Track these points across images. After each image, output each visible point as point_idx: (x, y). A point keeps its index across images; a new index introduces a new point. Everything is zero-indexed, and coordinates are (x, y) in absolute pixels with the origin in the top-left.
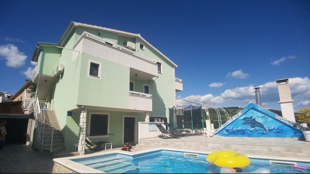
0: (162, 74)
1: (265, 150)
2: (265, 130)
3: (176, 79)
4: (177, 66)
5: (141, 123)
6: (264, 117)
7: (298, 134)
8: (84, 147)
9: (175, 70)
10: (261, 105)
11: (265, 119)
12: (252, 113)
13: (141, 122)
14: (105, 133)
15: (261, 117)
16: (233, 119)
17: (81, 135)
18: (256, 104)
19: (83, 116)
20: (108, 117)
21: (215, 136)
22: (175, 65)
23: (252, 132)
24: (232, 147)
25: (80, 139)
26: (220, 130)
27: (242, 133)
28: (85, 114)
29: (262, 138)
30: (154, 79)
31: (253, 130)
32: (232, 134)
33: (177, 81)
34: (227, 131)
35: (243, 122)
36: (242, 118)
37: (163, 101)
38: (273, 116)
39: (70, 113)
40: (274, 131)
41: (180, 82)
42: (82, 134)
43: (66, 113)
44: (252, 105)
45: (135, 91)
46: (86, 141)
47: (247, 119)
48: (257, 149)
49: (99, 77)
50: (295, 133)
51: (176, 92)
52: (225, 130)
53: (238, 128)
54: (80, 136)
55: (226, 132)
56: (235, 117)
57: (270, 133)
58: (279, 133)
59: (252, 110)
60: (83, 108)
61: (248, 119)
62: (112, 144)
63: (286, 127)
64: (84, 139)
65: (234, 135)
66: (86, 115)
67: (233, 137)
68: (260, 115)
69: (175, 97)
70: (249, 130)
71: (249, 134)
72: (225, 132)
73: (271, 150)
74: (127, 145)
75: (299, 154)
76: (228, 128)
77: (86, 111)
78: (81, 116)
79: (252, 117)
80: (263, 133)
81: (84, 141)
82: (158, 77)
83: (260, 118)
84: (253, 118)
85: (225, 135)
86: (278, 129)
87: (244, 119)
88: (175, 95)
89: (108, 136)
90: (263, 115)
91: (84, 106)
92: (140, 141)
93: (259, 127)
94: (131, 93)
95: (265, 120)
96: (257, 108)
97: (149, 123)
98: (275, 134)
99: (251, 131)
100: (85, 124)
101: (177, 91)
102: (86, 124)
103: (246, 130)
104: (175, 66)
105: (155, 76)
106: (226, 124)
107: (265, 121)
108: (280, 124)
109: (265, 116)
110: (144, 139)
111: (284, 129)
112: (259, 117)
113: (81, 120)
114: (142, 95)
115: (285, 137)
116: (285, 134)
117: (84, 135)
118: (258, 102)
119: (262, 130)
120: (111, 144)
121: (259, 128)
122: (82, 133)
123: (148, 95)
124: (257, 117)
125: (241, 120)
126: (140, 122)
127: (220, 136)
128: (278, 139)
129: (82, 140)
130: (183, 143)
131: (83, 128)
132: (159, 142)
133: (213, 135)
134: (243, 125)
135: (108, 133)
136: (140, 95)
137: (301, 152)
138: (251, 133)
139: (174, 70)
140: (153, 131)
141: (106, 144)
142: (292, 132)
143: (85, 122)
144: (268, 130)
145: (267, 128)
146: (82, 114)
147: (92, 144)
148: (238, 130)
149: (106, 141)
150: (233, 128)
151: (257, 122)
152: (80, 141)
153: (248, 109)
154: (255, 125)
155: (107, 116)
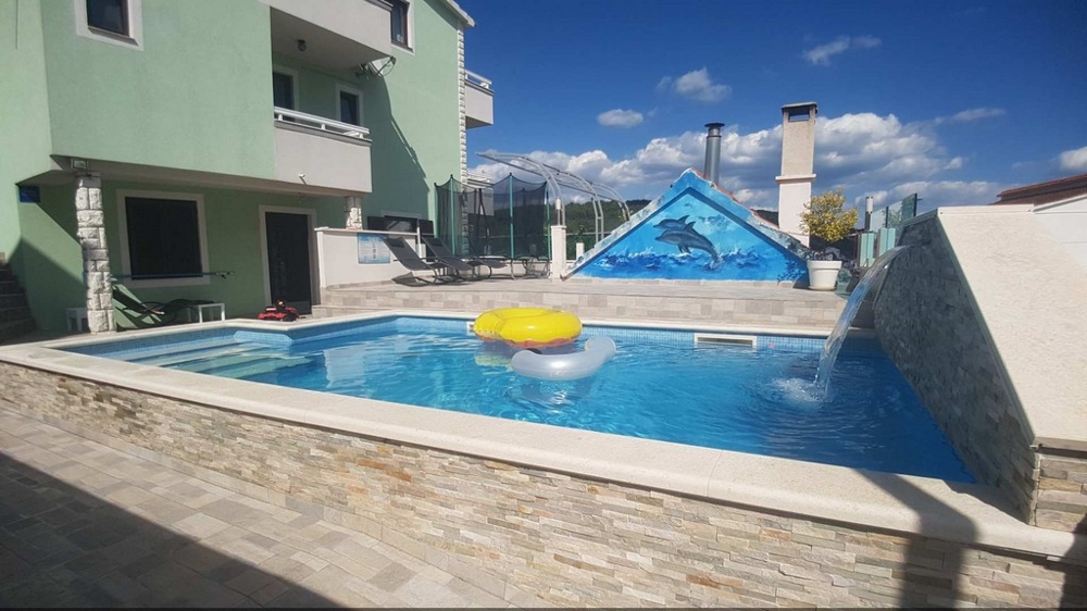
0: (411, 50)
1: (696, 308)
2: (715, 257)
3: (469, 77)
4: (471, 22)
5: (324, 232)
6: (719, 217)
7: (797, 271)
8: (110, 316)
9: (464, 36)
10: (717, 182)
11: (719, 225)
12: (687, 205)
13: (326, 228)
14: (195, 270)
15: (709, 218)
16: (630, 224)
17: (91, 273)
18: (704, 177)
19: (87, 201)
20: (196, 212)
21: (574, 277)
22: (465, 15)
23: (680, 264)
24: (609, 304)
25: (88, 288)
26: (591, 257)
27: (652, 267)
28: (94, 191)
29: (703, 281)
30: (377, 64)
31: (683, 258)
32: (621, 270)
33: (471, 83)
34: (612, 260)
35: (659, 232)
36: (657, 220)
37: (416, 159)
38: (742, 218)
39: (29, 191)
40: (738, 261)
41: (483, 90)
42: (96, 270)
43: (14, 193)
44: (689, 180)
45: (302, 110)
46: (117, 295)
47: (670, 225)
48: (675, 306)
49: (133, 41)
50: (791, 267)
51: (467, 128)
52: (607, 257)
53: (643, 253)
54: (89, 278)
55: (607, 265)
56: (638, 216)
57: (728, 268)
58: (749, 266)
59: (688, 195)
60: (82, 170)
61: (674, 225)
62: (223, 308)
63: (771, 249)
64: (108, 289)
65: (629, 272)
66: (98, 198)
67: (626, 280)
68: (709, 211)
69: (464, 147)
70: (672, 258)
71: (671, 270)
72: (605, 265)
73: (710, 308)
74: (278, 306)
75: (774, 318)
76: (613, 252)
77: (99, 181)
78: (80, 202)
79: (686, 217)
80: (708, 268)
81: (106, 297)
82: (393, 59)
83: (707, 223)
84: (687, 222)
85: (603, 274)
86: (749, 255)
87: (663, 224)
88: (464, 140)
89: (205, 280)
90: (715, 213)
91: (86, 160)
92: (329, 293)
93: (699, 247)
94: (280, 118)
95: (718, 228)
96: (701, 191)
97: (359, 234)
98: (739, 271)
99: (677, 262)
100: (102, 231)
101: (471, 123)
102: (106, 233)
103: (665, 256)
104: (464, 22)
105: (381, 55)
106: (609, 240)
107: (719, 232)
108: (757, 241)
109: (722, 215)
110: (342, 286)
111: (765, 256)
112: (704, 219)
113: (80, 215)
114: (327, 127)
115: (763, 279)
116: (764, 271)
117: (106, 274)
118: (710, 172)
119: (707, 259)
120: (220, 307)
121: (700, 252)
122: (95, 265)
123: (356, 131)
124: (700, 218)
125: (655, 226)
126: (321, 228)
127: (590, 278)
128: (746, 285)
129: (99, 292)
130: (471, 297)
131: (96, 248)
132: (391, 293)
133: (570, 275)
134: (657, 242)
135: (205, 268)
136: (319, 125)
137: (780, 313)
138: (675, 266)
139: (459, 36)
140: (375, 262)
141: (200, 307)
142: (782, 264)
143: (101, 222)
144: (723, 257)
145: (722, 250)
146: (81, 193)
147: (144, 308)
148: (640, 258)
149: (203, 299)
150: (628, 253)
151: (696, 233)
152: (91, 294)
153: (678, 191)
154: (688, 242)
155: (193, 204)
